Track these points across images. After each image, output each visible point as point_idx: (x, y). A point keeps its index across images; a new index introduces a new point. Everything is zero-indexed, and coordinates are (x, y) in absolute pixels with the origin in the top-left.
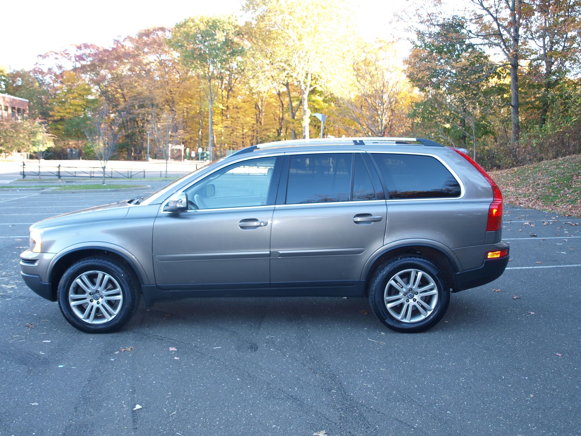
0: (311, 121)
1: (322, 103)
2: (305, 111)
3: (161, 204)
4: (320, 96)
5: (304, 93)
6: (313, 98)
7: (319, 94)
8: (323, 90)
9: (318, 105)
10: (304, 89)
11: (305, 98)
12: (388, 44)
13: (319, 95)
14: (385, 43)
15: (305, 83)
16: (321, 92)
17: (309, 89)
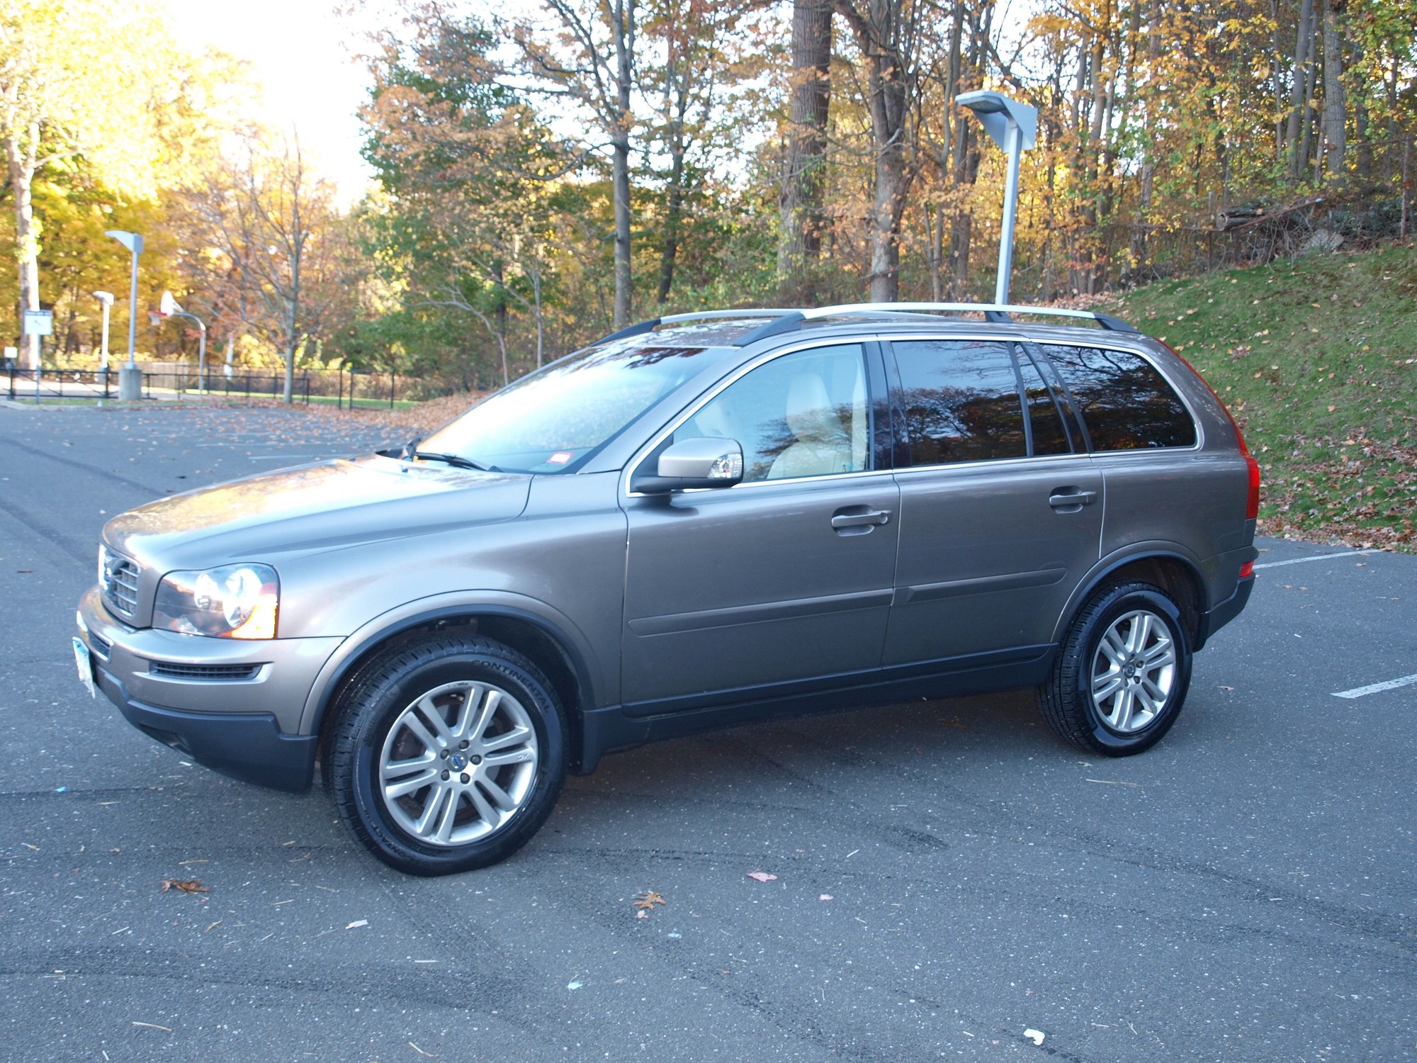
0: (43, 251)
1: (65, 203)
2: (25, 223)
3: (621, 470)
4: (58, 183)
5: (21, 175)
6: (42, 188)
7: (55, 179)
8: (67, 170)
9: (54, 207)
10: (21, 163)
11: (24, 187)
12: (239, 64)
13: (54, 182)
14: (230, 60)
15: (22, 147)
16: (62, 173)
17: (33, 164)
